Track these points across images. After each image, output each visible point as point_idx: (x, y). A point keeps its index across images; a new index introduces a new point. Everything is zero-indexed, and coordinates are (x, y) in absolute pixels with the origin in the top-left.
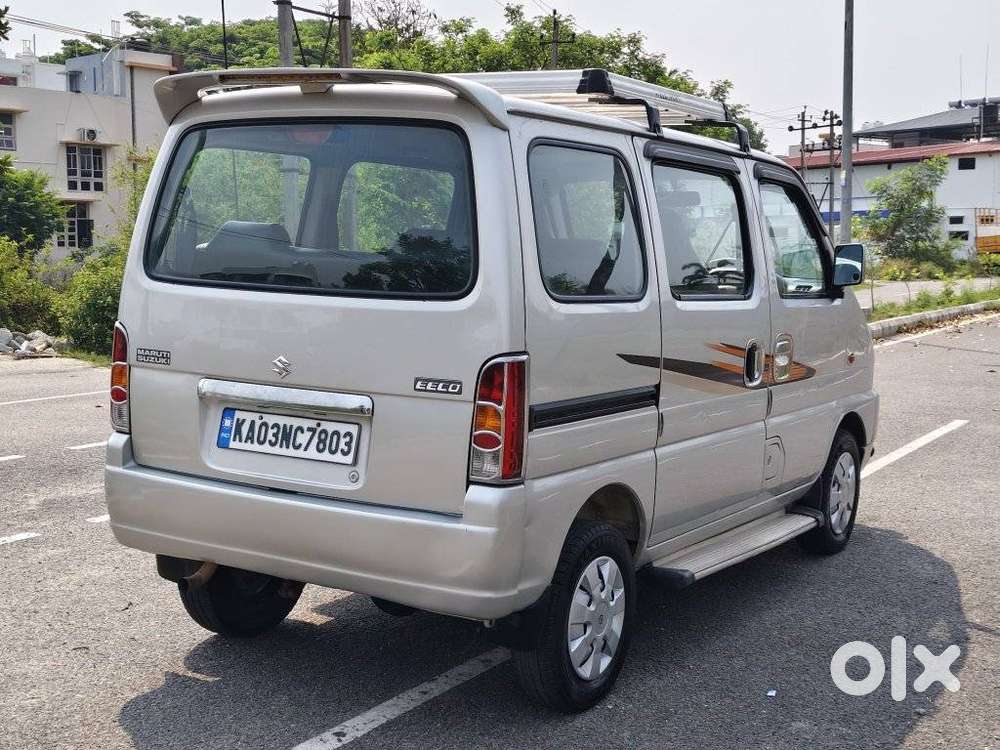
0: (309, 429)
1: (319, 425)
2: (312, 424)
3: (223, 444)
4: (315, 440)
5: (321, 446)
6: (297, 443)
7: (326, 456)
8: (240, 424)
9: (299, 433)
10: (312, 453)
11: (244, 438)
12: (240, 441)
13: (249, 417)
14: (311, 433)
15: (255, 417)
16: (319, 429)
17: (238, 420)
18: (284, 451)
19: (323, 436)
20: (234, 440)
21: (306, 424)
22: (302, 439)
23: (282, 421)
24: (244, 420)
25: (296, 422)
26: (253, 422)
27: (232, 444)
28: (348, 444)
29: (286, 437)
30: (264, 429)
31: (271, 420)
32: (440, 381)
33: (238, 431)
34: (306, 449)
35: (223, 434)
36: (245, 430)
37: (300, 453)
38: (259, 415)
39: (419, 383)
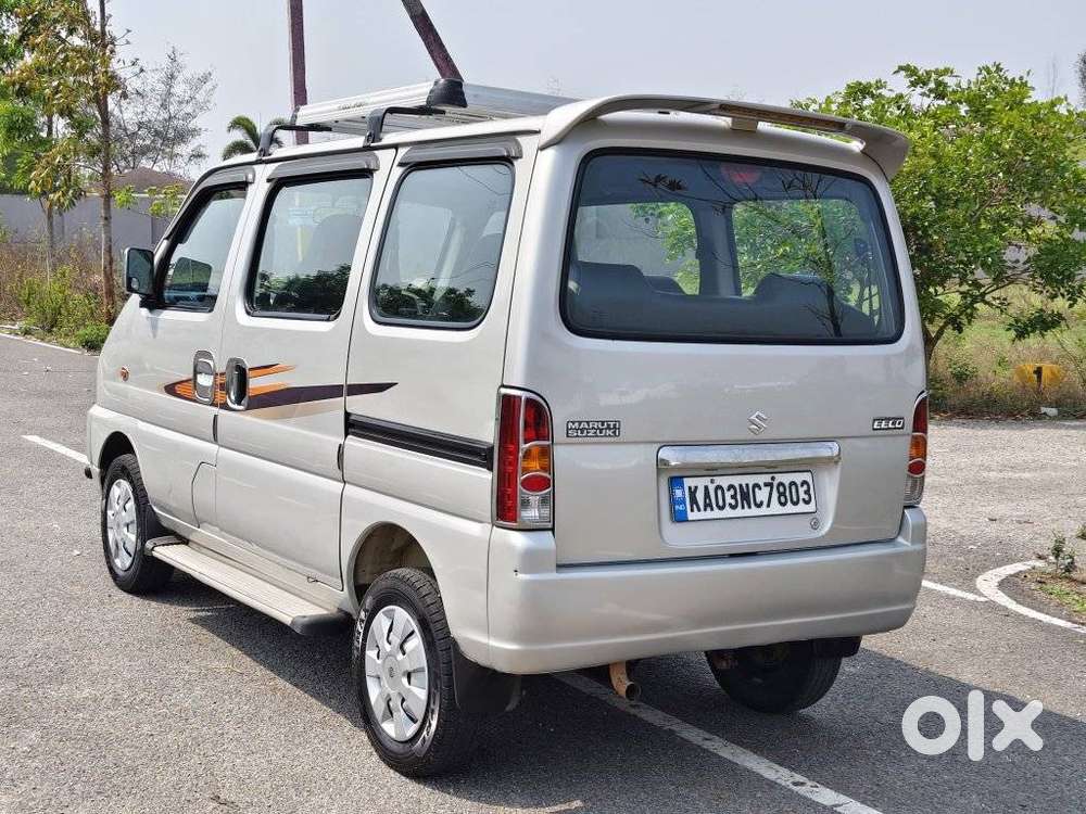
0: (766, 485)
1: (773, 478)
2: (767, 478)
3: (679, 518)
4: (775, 495)
5: (783, 499)
6: (758, 501)
7: (789, 508)
8: (693, 493)
9: (757, 490)
10: (776, 508)
11: (702, 507)
12: (699, 510)
13: (701, 483)
14: (769, 488)
15: (706, 481)
16: (775, 483)
17: (690, 488)
18: (747, 512)
19: (781, 489)
20: (692, 510)
21: (762, 479)
22: (762, 495)
23: (736, 481)
24: (696, 487)
25: (750, 480)
26: (706, 488)
27: (691, 516)
28: (807, 492)
29: (745, 496)
30: (719, 492)
31: (724, 482)
33: (694, 501)
34: (768, 506)
35: (677, 507)
36: (700, 496)
37: (764, 510)
38: (709, 479)
39: (876, 423)
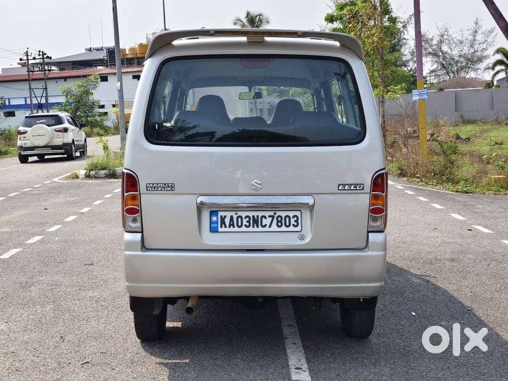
0: (269, 216)
1: (275, 214)
2: (272, 213)
3: (213, 230)
4: (275, 221)
5: (280, 224)
6: (263, 224)
7: (284, 228)
8: (223, 219)
9: (263, 219)
10: (274, 227)
11: (227, 225)
12: (226, 227)
13: (228, 215)
14: (271, 218)
15: (233, 213)
16: (276, 216)
17: (221, 216)
18: (256, 229)
19: (279, 219)
20: (221, 227)
21: (267, 214)
22: (267, 221)
23: (251, 214)
24: (225, 217)
25: (260, 214)
26: (232, 217)
27: (220, 230)
28: (297, 221)
29: (256, 222)
30: (240, 219)
31: (243, 214)
32: (352, 185)
33: (223, 222)
34: (270, 227)
35: (212, 225)
36: (227, 221)
37: (267, 229)
38: (234, 212)
39: (341, 187)
